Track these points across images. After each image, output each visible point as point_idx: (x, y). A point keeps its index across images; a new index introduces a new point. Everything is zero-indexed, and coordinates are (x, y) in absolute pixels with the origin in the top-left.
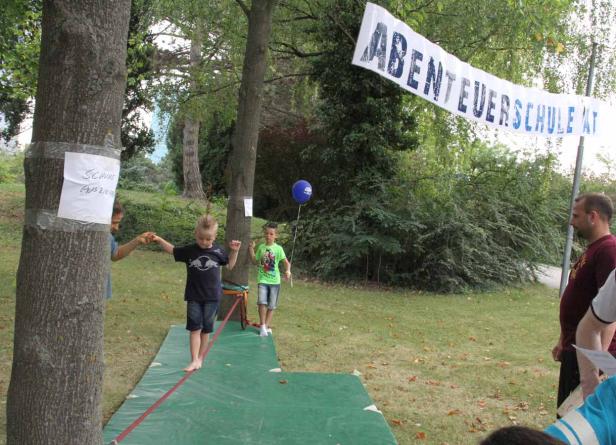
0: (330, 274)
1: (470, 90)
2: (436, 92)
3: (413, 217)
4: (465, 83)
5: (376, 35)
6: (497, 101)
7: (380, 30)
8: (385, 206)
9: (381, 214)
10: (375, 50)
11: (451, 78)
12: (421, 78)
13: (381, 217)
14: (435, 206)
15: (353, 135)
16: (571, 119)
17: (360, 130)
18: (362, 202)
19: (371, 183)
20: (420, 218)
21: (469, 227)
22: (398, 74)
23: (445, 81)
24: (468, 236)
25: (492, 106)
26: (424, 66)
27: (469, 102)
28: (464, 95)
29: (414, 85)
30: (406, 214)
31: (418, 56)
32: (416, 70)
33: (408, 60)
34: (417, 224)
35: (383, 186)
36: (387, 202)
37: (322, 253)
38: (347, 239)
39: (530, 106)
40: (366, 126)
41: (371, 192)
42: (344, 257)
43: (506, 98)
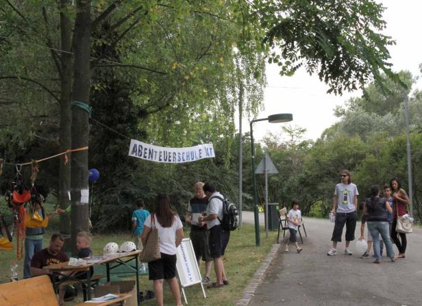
0: (105, 229)
1: (162, 154)
2: (152, 157)
3: (151, 190)
4: (161, 152)
5: (134, 148)
6: (171, 155)
7: (135, 145)
8: (135, 186)
9: (133, 190)
10: (134, 151)
11: (156, 152)
12: (147, 155)
13: (133, 193)
14: (163, 182)
15: (111, 147)
16: (200, 153)
17: (116, 143)
18: (121, 185)
19: (125, 174)
20: (156, 190)
21: (184, 192)
22: (141, 155)
23: (154, 153)
24: (184, 197)
25: (170, 157)
26: (148, 151)
27: (162, 158)
28: (161, 156)
29: (145, 157)
30: (147, 189)
31: (146, 149)
32: (146, 153)
33: (143, 151)
34: (154, 194)
35: (132, 175)
36: (135, 183)
37: (99, 217)
38: (114, 207)
39: (183, 153)
40: (118, 141)
41: (125, 179)
42: (113, 218)
43: (175, 153)
